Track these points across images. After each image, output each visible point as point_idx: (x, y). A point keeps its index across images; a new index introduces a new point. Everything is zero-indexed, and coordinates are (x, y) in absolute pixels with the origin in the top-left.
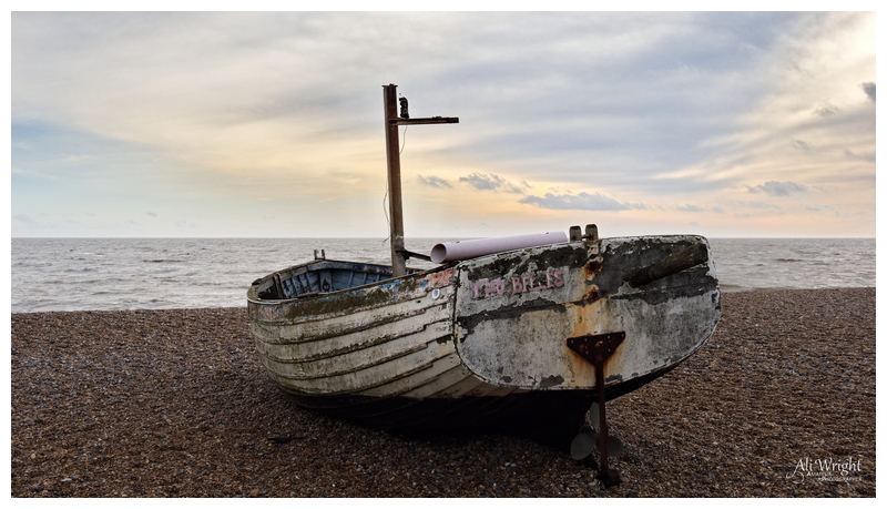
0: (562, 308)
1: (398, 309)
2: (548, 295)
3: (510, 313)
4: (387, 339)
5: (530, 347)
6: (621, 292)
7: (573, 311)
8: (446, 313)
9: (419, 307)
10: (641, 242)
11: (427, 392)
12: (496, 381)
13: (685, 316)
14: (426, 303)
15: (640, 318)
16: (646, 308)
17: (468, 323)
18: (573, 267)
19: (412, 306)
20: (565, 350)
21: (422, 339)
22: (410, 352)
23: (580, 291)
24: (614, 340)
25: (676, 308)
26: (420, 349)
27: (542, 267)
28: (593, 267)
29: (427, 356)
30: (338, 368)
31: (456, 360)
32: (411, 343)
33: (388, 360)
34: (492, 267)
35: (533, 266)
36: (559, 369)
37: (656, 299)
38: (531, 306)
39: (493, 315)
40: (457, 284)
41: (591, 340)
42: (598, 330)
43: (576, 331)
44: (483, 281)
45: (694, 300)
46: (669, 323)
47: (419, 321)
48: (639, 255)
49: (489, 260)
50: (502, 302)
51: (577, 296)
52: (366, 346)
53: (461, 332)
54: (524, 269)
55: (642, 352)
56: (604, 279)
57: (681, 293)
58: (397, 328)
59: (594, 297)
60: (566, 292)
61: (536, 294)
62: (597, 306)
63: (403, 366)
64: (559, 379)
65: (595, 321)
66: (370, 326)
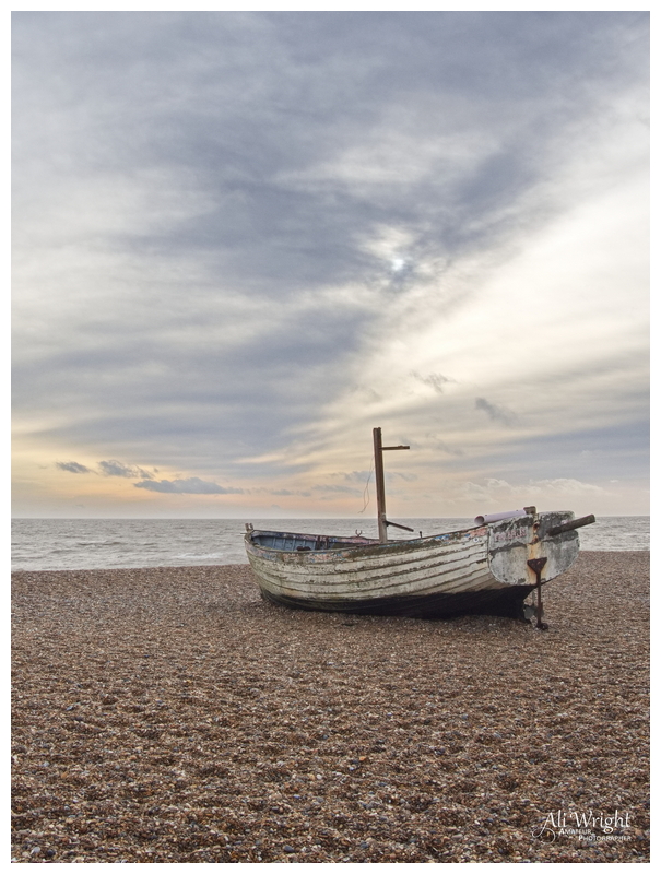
0: (525, 546)
1: (449, 548)
2: (520, 540)
3: (507, 548)
4: (441, 564)
5: (514, 564)
6: (546, 538)
7: (529, 547)
8: (484, 548)
9: (465, 547)
10: (552, 515)
11: (462, 589)
12: (502, 581)
13: (567, 550)
14: (468, 545)
15: (552, 551)
16: (554, 546)
17: (493, 553)
18: (529, 526)
19: (460, 547)
20: (526, 566)
21: (467, 562)
22: (458, 569)
23: (530, 539)
24: (543, 561)
25: (564, 546)
26: (465, 567)
27: (518, 527)
28: (536, 526)
29: (469, 570)
30: (395, 582)
31: (488, 571)
32: (458, 565)
33: (441, 574)
34: (501, 526)
35: (515, 526)
36: (524, 575)
37: (557, 541)
38: (515, 545)
39: (502, 550)
40: (489, 535)
41: (535, 561)
42: (538, 557)
43: (531, 558)
44: (498, 533)
45: (570, 542)
46: (562, 554)
47: (466, 553)
48: (551, 521)
49: (500, 523)
50: (505, 543)
51: (530, 541)
52: (423, 568)
53: (490, 557)
54: (512, 528)
55: (553, 567)
56: (540, 532)
57: (566, 539)
58: (448, 558)
59: (536, 541)
60: (527, 538)
61: (517, 539)
62: (538, 545)
63: (449, 577)
64: (523, 580)
65: (536, 552)
66: (428, 558)
